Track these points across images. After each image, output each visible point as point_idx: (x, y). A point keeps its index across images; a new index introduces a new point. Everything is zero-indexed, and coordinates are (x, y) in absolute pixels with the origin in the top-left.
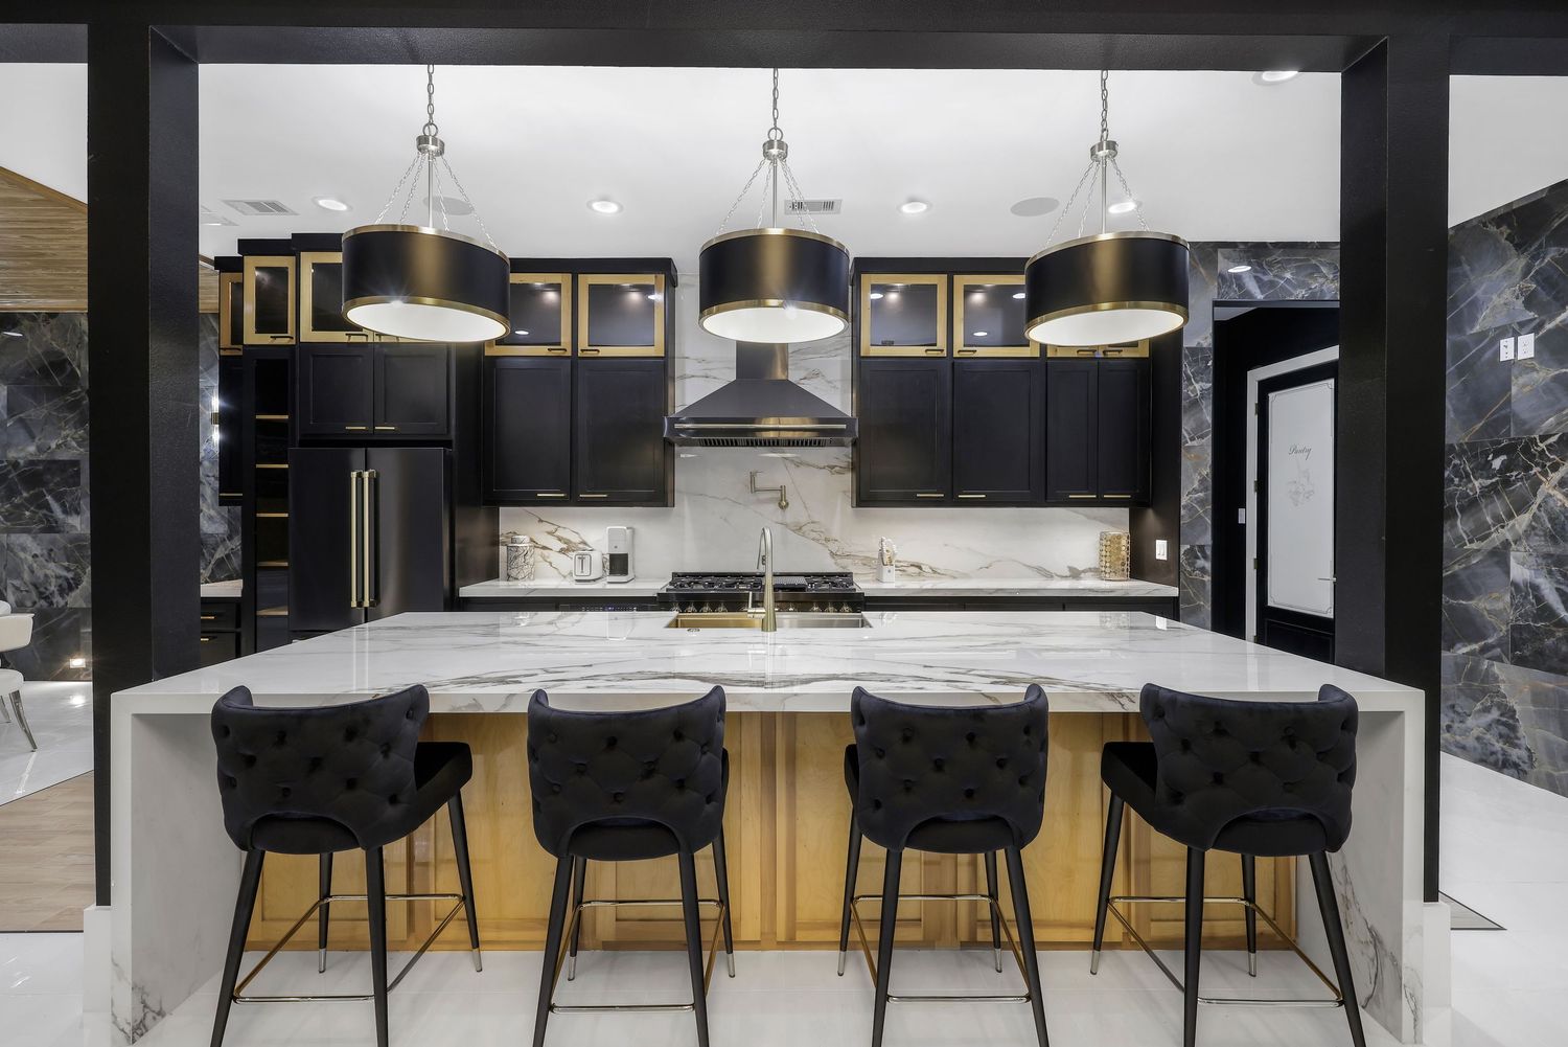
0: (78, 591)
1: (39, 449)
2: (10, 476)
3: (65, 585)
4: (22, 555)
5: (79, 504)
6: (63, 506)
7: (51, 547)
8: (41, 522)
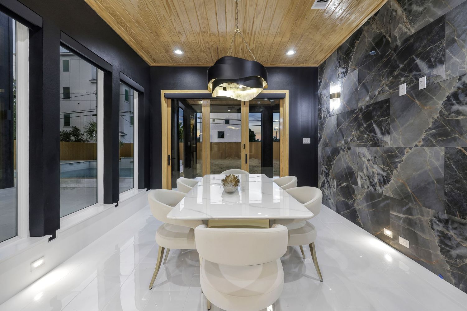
0: (389, 185)
1: (371, 98)
2: (359, 116)
3: (382, 180)
4: (363, 159)
5: (389, 127)
6: (381, 129)
7: (375, 155)
8: (371, 140)
